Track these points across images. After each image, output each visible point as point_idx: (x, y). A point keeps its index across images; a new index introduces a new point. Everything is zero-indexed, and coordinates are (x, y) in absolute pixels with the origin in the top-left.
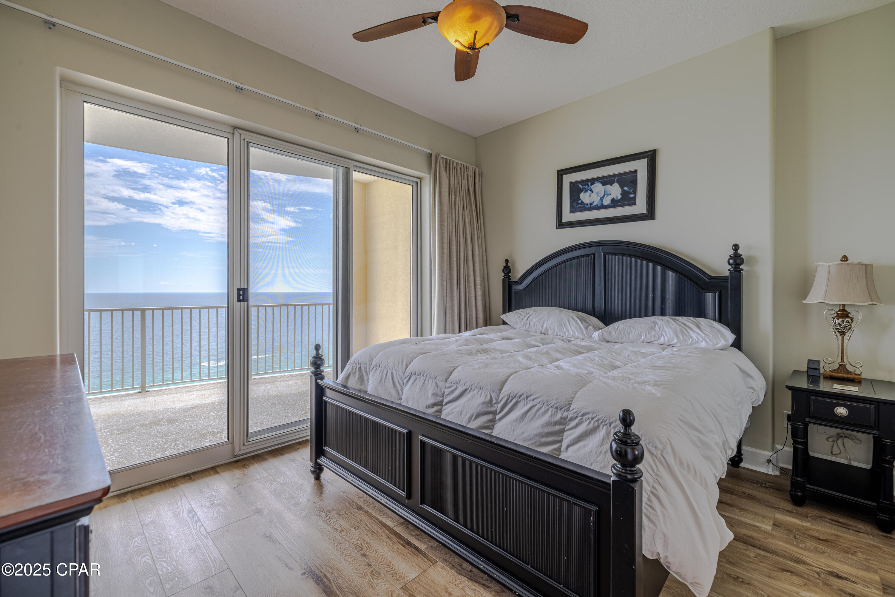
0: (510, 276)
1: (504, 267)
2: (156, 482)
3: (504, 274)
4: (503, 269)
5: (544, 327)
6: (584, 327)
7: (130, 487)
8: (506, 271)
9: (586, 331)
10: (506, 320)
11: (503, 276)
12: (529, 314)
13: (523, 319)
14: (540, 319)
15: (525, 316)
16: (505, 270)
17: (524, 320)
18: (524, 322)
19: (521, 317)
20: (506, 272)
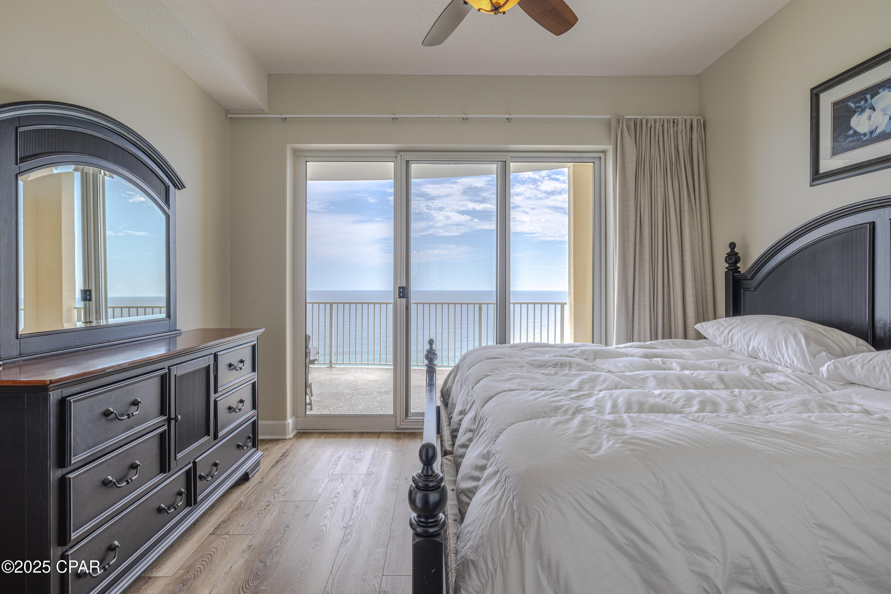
0: (739, 268)
1: (727, 254)
2: (344, 431)
3: (727, 265)
4: (726, 258)
5: (751, 348)
6: (810, 353)
7: (329, 429)
8: (730, 260)
9: (812, 359)
10: (702, 332)
11: (726, 268)
12: (733, 326)
13: (723, 332)
14: (746, 333)
15: (727, 328)
16: (728, 259)
17: (724, 334)
18: (724, 337)
19: (722, 328)
20: (730, 262)
